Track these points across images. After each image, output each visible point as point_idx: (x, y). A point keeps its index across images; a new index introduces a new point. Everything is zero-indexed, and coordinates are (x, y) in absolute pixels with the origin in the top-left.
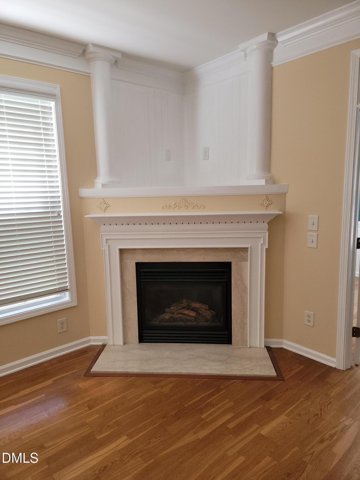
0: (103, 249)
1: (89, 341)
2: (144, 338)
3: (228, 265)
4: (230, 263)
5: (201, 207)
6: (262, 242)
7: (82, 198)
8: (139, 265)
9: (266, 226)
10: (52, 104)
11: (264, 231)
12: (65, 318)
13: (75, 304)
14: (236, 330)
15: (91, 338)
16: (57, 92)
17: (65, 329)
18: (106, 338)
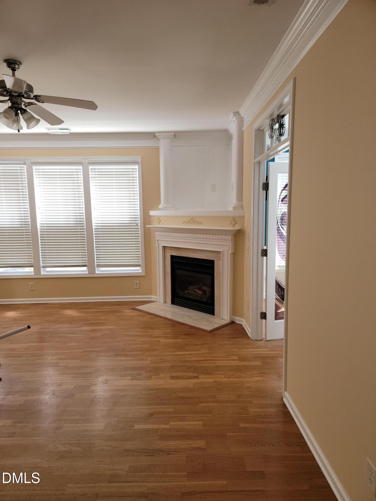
0: (156, 245)
1: (151, 298)
2: (175, 302)
3: (212, 262)
4: (214, 261)
5: (200, 223)
6: (228, 249)
7: (150, 216)
8: (172, 257)
9: (230, 237)
10: (137, 167)
11: (230, 241)
12: (138, 281)
13: (144, 274)
14: (217, 306)
15: (152, 296)
16: (139, 160)
17: (138, 287)
18: (156, 297)
